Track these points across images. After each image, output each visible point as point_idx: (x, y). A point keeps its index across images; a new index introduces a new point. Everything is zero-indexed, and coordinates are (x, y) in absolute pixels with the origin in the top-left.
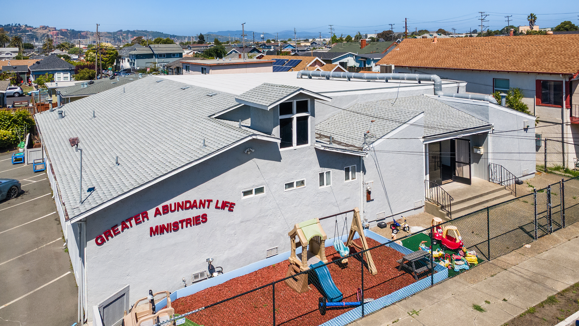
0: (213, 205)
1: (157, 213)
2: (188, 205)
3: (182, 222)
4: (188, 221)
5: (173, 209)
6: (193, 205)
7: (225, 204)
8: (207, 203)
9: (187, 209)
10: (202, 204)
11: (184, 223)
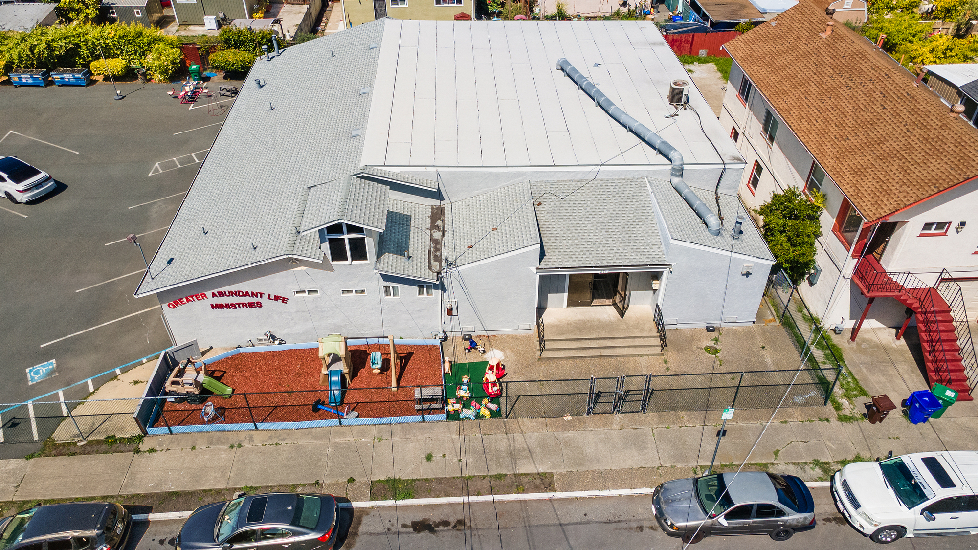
0: (265, 297)
1: (214, 295)
2: (241, 294)
3: (239, 304)
4: (244, 305)
5: (228, 294)
6: (246, 294)
7: (277, 298)
8: (259, 295)
9: (240, 296)
10: (254, 295)
11: (241, 305)
